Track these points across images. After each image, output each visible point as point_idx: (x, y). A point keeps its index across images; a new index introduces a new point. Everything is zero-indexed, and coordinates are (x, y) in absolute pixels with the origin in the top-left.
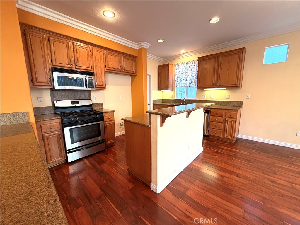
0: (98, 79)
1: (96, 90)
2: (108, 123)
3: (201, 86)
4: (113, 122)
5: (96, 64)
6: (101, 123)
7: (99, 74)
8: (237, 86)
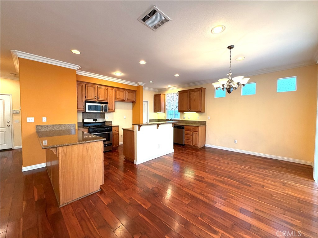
0: (110, 106)
1: (109, 112)
2: (115, 133)
4: (118, 133)
5: (109, 97)
6: (110, 132)
7: (111, 103)
8: (200, 110)
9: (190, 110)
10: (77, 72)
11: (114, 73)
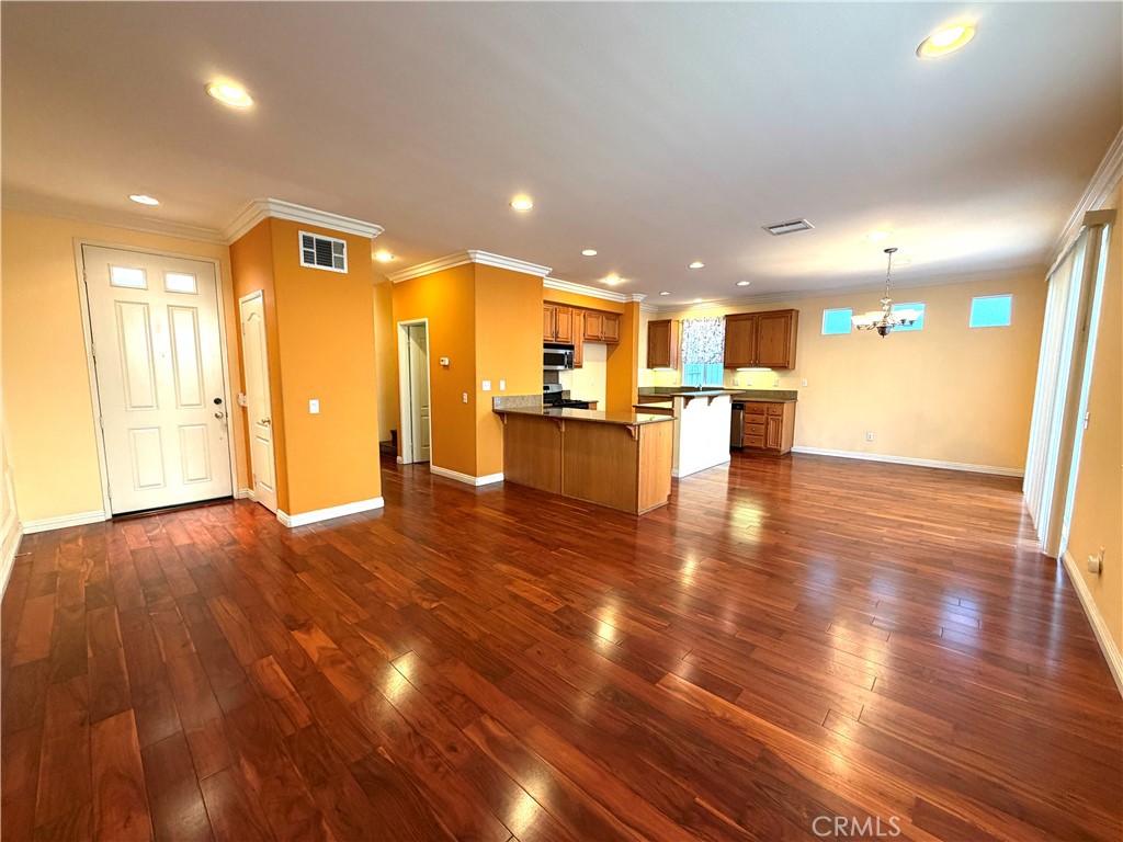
0: (576, 353)
3: (731, 365)
5: (575, 332)
7: (578, 347)
8: (783, 365)
9: (757, 364)
10: (545, 281)
11: (603, 281)
